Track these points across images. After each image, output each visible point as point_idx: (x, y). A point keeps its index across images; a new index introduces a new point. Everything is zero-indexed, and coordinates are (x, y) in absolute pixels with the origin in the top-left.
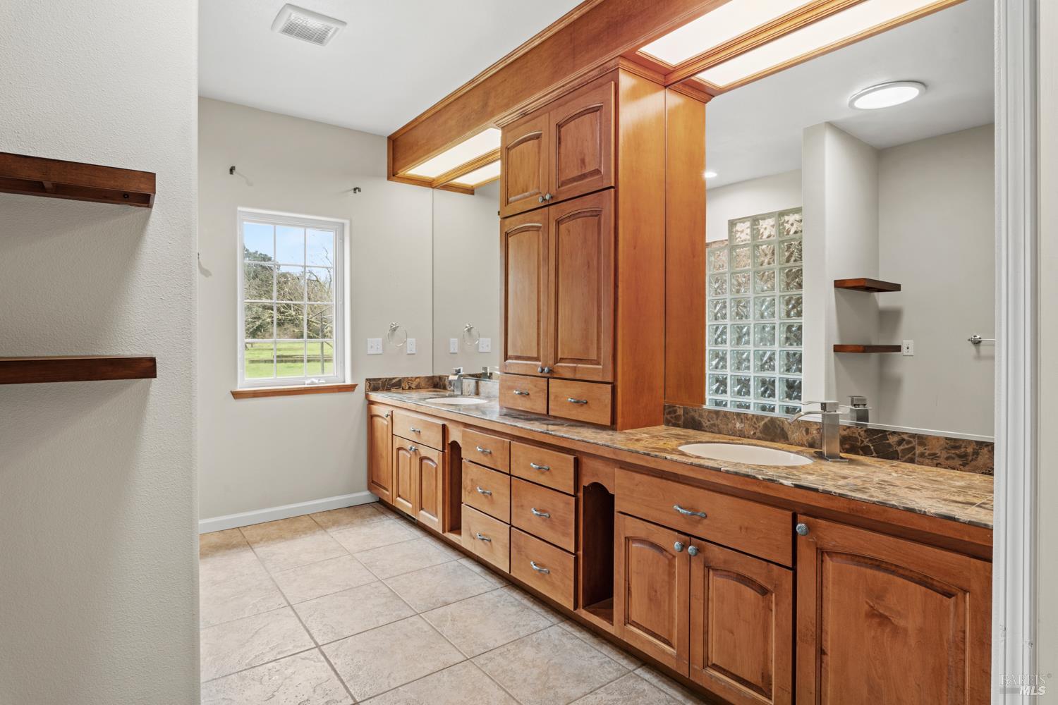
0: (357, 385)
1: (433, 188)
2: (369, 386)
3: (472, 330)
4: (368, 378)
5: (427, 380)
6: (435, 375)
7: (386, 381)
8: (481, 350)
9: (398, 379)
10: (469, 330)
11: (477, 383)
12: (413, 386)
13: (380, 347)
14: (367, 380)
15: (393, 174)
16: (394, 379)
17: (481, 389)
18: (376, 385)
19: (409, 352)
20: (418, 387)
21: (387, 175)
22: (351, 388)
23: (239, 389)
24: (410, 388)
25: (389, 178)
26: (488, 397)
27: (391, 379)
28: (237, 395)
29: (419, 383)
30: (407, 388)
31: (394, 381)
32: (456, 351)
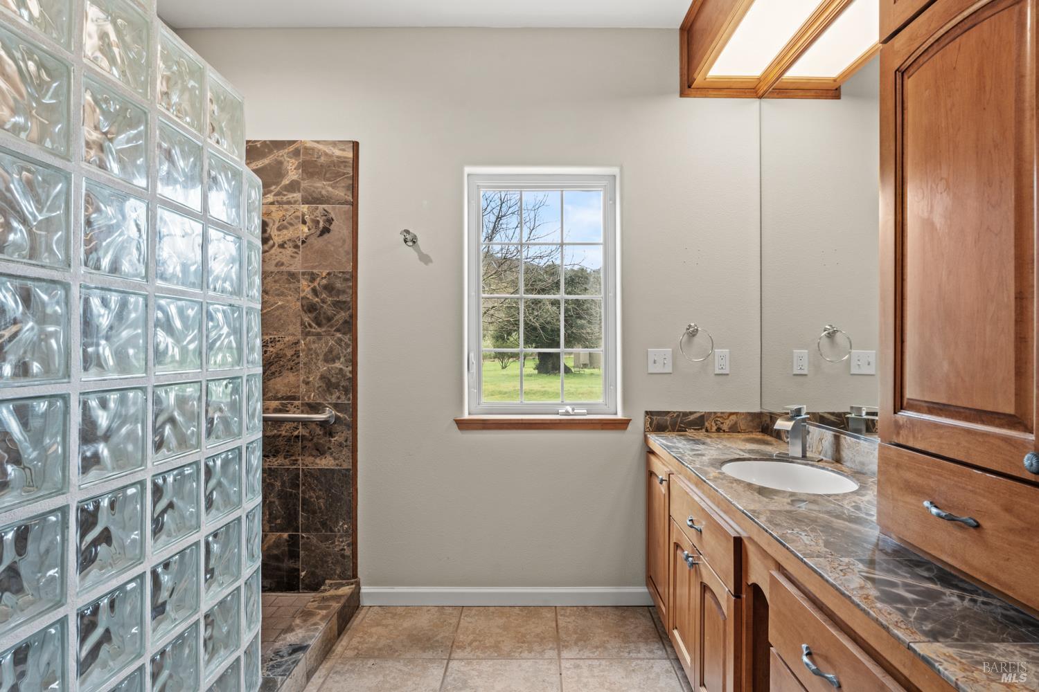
0: (630, 420)
1: (760, 97)
2: (651, 424)
3: (838, 334)
4: (649, 409)
5: (749, 418)
6: (763, 411)
7: (678, 416)
8: (854, 371)
9: (698, 415)
10: (831, 335)
11: (837, 438)
12: (725, 427)
13: (669, 362)
14: (647, 413)
15: (688, 86)
16: (691, 413)
17: (846, 454)
18: (661, 423)
19: (717, 371)
20: (734, 429)
21: (679, 90)
22: (622, 425)
23: (466, 416)
24: (719, 430)
25: (682, 94)
26: (857, 475)
27: (686, 414)
28: (463, 425)
29: (736, 423)
30: (714, 428)
31: (692, 417)
32: (805, 372)
